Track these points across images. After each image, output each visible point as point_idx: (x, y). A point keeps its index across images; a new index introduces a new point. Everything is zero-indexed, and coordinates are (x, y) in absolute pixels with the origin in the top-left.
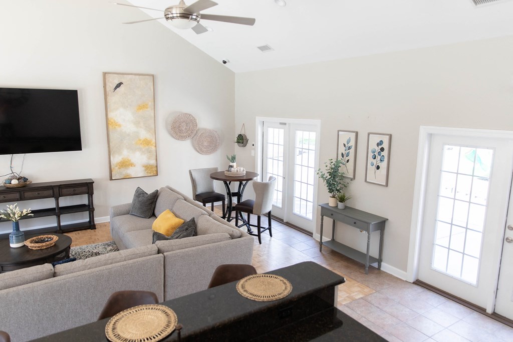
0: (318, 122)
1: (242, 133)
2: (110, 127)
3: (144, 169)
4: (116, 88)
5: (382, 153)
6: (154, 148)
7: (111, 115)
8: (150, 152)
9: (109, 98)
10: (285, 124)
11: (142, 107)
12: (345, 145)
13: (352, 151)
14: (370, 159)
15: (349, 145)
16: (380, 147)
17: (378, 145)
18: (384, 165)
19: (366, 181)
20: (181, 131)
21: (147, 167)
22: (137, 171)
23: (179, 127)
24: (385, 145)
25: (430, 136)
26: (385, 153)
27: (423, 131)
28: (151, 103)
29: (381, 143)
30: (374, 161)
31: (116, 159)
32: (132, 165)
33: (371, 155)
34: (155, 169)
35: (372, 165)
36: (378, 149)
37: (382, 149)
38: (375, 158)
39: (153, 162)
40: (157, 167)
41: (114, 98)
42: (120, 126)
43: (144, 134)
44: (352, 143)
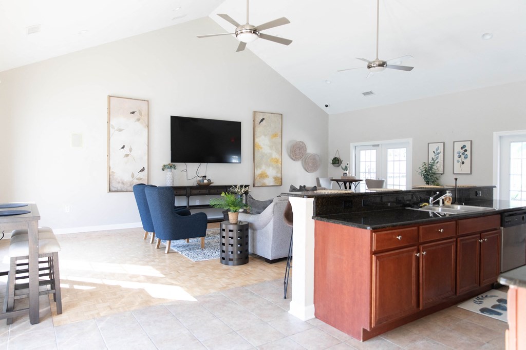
0: (410, 140)
1: (337, 156)
2: (256, 149)
3: (274, 180)
4: (260, 122)
5: (466, 153)
6: (280, 165)
7: (257, 140)
8: (278, 168)
9: (256, 129)
10: (378, 145)
11: (275, 135)
12: (434, 152)
13: (441, 155)
14: (456, 158)
15: (438, 152)
16: (464, 149)
17: (462, 148)
18: (467, 161)
19: (454, 173)
20: (296, 154)
21: (276, 179)
22: (269, 181)
23: (295, 151)
24: (468, 148)
25: (501, 137)
26: (468, 153)
27: (496, 135)
28: (280, 134)
29: (464, 146)
30: (460, 159)
31: (258, 172)
32: (267, 176)
33: (456, 155)
34: (280, 180)
35: (458, 162)
36: (462, 151)
37: (466, 151)
38: (460, 157)
39: (279, 175)
40: (281, 179)
41: (259, 129)
42: (261, 148)
43: (275, 155)
44: (441, 150)
